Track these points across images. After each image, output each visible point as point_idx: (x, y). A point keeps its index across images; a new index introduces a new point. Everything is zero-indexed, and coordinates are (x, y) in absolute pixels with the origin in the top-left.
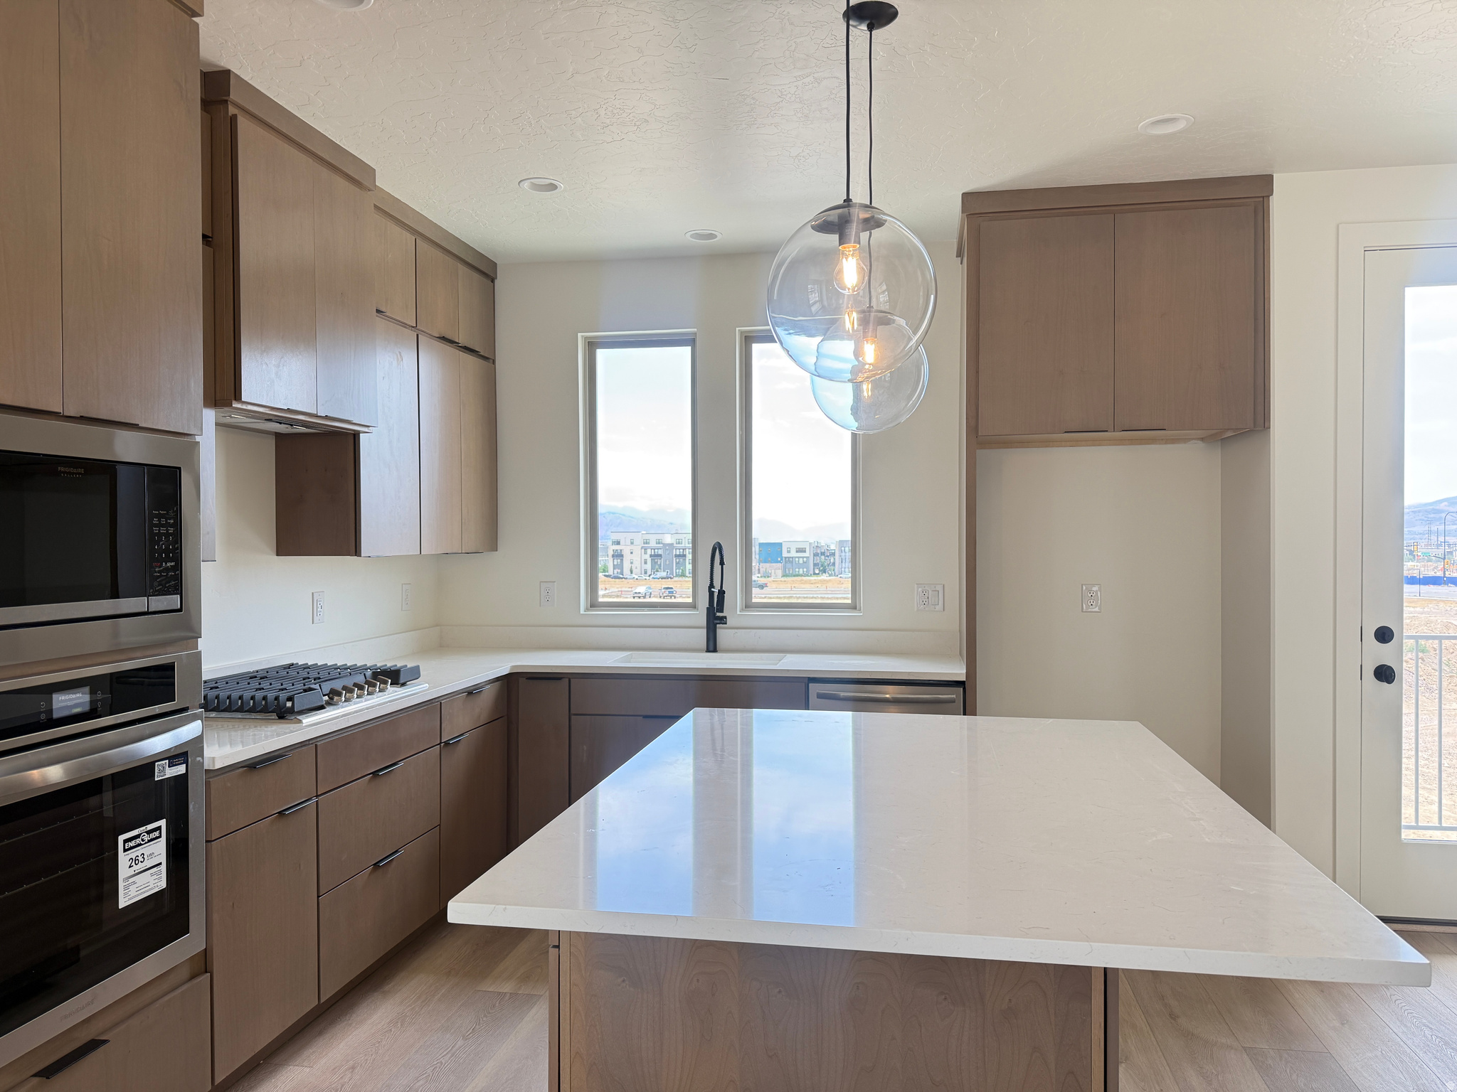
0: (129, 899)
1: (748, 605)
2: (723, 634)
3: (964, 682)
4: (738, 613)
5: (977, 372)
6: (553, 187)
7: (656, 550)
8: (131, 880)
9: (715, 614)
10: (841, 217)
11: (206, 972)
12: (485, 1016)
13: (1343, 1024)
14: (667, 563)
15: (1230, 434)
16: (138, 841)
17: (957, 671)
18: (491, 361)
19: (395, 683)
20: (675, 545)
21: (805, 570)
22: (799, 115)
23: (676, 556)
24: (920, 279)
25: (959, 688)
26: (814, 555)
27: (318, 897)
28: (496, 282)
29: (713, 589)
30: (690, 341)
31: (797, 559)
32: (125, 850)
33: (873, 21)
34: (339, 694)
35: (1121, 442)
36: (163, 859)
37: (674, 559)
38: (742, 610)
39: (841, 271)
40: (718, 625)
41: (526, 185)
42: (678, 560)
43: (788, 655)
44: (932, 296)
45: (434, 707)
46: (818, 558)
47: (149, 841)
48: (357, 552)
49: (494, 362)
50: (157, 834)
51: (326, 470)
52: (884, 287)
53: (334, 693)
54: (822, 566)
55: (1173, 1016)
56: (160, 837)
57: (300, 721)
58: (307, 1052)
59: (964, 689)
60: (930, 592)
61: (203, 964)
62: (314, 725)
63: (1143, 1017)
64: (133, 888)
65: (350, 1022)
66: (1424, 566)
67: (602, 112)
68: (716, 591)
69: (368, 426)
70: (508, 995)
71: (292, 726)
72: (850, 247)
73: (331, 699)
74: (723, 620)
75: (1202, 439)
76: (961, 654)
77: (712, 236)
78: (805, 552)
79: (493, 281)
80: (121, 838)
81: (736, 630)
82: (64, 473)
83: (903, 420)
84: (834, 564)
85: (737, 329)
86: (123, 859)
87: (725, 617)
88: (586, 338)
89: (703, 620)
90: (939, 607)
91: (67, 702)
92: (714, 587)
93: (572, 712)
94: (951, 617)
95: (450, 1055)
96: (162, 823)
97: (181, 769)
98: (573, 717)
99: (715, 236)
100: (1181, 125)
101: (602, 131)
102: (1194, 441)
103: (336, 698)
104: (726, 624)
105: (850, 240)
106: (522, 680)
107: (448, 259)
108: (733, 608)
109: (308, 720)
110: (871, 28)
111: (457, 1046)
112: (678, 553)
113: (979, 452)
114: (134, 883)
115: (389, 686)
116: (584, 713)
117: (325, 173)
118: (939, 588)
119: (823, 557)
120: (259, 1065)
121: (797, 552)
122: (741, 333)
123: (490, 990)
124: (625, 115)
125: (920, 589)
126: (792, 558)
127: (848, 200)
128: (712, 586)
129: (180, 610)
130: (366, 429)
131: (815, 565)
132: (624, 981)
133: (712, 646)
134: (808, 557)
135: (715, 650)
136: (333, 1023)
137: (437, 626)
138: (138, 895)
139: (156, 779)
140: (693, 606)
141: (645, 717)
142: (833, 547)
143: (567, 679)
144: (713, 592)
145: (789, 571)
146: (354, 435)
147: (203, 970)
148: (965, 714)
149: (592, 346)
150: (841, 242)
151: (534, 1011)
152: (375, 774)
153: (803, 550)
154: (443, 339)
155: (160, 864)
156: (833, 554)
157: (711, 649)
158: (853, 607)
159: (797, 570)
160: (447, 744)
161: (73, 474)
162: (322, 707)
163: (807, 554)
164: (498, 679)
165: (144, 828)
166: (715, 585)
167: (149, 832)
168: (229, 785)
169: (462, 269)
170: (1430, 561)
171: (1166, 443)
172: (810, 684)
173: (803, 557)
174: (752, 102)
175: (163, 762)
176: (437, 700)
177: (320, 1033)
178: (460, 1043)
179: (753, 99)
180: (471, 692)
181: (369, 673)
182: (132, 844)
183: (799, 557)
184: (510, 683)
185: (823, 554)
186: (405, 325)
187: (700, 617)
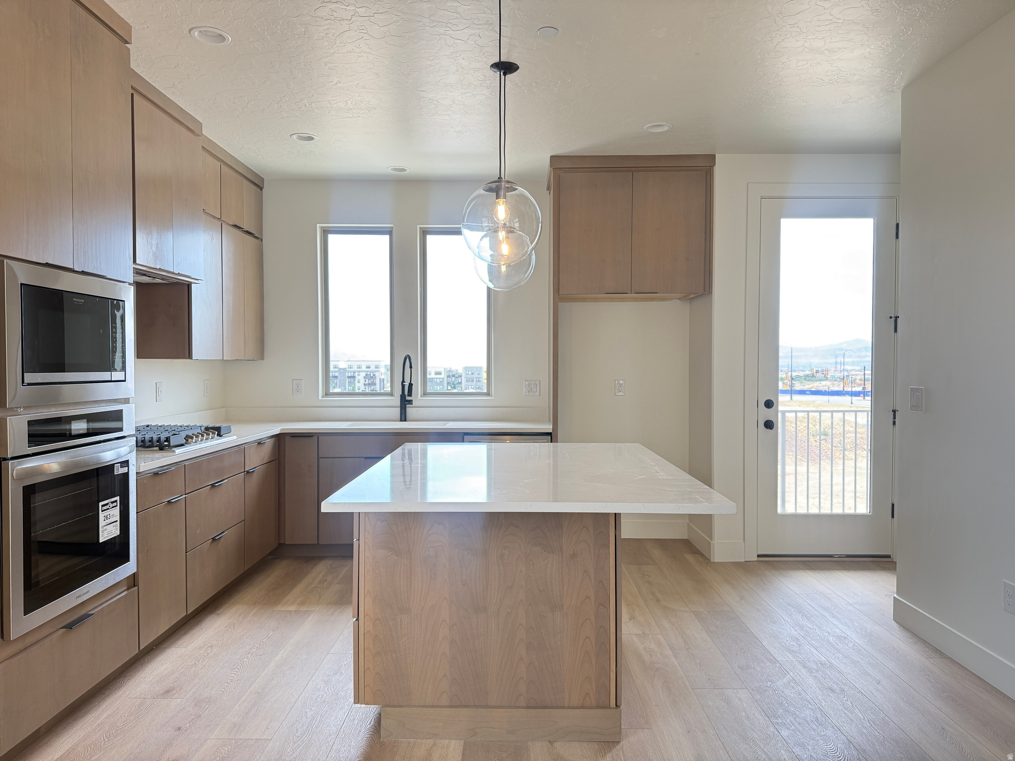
0: (104, 538)
1: (425, 394)
2: (410, 410)
3: (551, 433)
4: (419, 398)
5: (559, 258)
6: (311, 139)
7: (333, 373)
8: (105, 528)
9: (405, 398)
10: (497, 187)
11: (135, 586)
12: (282, 621)
13: (741, 600)
14: (342, 382)
15: (692, 296)
16: (108, 507)
17: (548, 428)
18: (260, 240)
19: (219, 435)
20: (348, 369)
21: (441, 387)
22: (462, 111)
23: (348, 377)
24: (534, 216)
25: (548, 437)
26: (448, 377)
27: (186, 553)
28: (263, 190)
29: (404, 383)
30: (390, 232)
31: (435, 380)
32: (102, 511)
33: (506, 71)
34: (192, 438)
35: (636, 300)
36: (118, 518)
37: (347, 379)
38: (421, 396)
39: (497, 212)
40: (407, 405)
41: (295, 137)
42: (349, 380)
43: (450, 422)
44: (540, 224)
45: (240, 449)
46: (450, 379)
47: (112, 507)
48: (190, 356)
49: (262, 241)
50: (115, 504)
51: (170, 306)
52: (517, 220)
53: (188, 438)
54: (453, 384)
55: (658, 601)
56: (116, 506)
57: (174, 451)
58: (180, 642)
59: (551, 437)
60: (532, 385)
61: (133, 581)
62: (180, 454)
63: (643, 602)
64: (105, 532)
65: (201, 628)
66: (832, 384)
67: (349, 102)
68: (407, 384)
69: (198, 280)
70: (293, 612)
71: (171, 454)
72: (501, 201)
73: (187, 440)
74: (410, 402)
75: (679, 299)
76: (549, 420)
77: (403, 170)
78: (441, 374)
79: (261, 190)
80: (101, 504)
81: (418, 408)
82: (76, 301)
83: (522, 284)
84: (461, 383)
85: (418, 226)
86: (102, 515)
87: (412, 400)
88: (322, 227)
89: (398, 403)
90: (537, 394)
91: (79, 426)
92: (405, 382)
93: (320, 456)
94: (544, 400)
95: (267, 638)
96: (118, 498)
97: (125, 470)
98: (320, 459)
99: (406, 170)
100: (666, 128)
101: (348, 112)
102: (675, 300)
103: (190, 440)
104: (412, 404)
105: (501, 196)
106: (287, 438)
107: (238, 176)
108: (417, 397)
109: (178, 451)
110: (505, 74)
111: (270, 635)
112: (350, 375)
113: (560, 305)
114: (106, 529)
115: (216, 436)
116: (325, 456)
117: (177, 126)
118: (537, 382)
119: (453, 378)
120: (153, 649)
121: (436, 374)
122: (421, 228)
123: (282, 609)
124: (362, 105)
125: (527, 383)
126: (432, 378)
127: (500, 178)
128: (403, 381)
129: (124, 381)
130: (197, 282)
131: (448, 383)
132: (392, 554)
133: (403, 417)
134: (443, 378)
135: (405, 420)
136: (191, 628)
137: (223, 407)
138: (107, 537)
139: (115, 474)
140: (391, 394)
141: (366, 458)
142: (460, 371)
143: (317, 437)
144: (404, 385)
145: (430, 387)
146: (188, 285)
147: (133, 585)
148: (551, 442)
149: (326, 232)
150: (498, 197)
151: (311, 616)
152: (213, 485)
153: (440, 373)
154: (236, 226)
155: (117, 521)
156: (461, 376)
157: (403, 419)
158: (488, 394)
159: (436, 387)
160: (248, 472)
161: (80, 302)
162: (182, 445)
163: (442, 376)
164: (272, 437)
165: (110, 500)
166: (405, 381)
167: (112, 503)
168: (145, 482)
169: (245, 182)
170: (836, 381)
171: (660, 301)
172: (465, 437)
173: (440, 378)
174: (437, 103)
175: (118, 465)
176: (242, 446)
177: (185, 634)
178: (271, 634)
179: (437, 102)
180: (260, 443)
181: (203, 428)
182: (105, 508)
183: (437, 378)
184: (279, 438)
185: (453, 376)
186: (214, 217)
187: (396, 400)
